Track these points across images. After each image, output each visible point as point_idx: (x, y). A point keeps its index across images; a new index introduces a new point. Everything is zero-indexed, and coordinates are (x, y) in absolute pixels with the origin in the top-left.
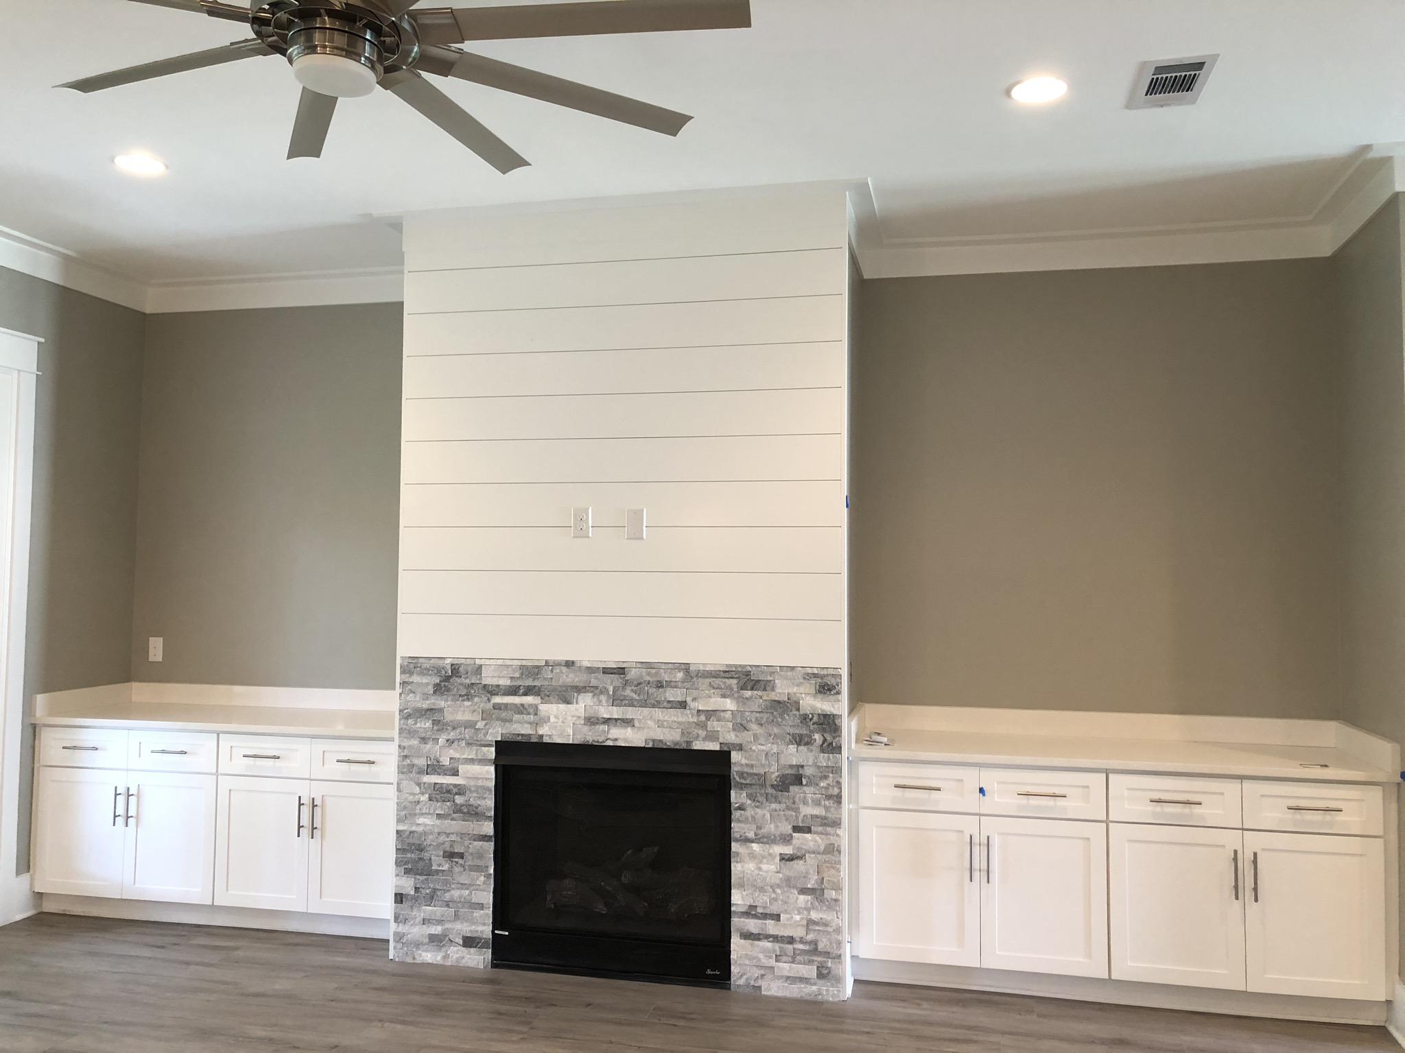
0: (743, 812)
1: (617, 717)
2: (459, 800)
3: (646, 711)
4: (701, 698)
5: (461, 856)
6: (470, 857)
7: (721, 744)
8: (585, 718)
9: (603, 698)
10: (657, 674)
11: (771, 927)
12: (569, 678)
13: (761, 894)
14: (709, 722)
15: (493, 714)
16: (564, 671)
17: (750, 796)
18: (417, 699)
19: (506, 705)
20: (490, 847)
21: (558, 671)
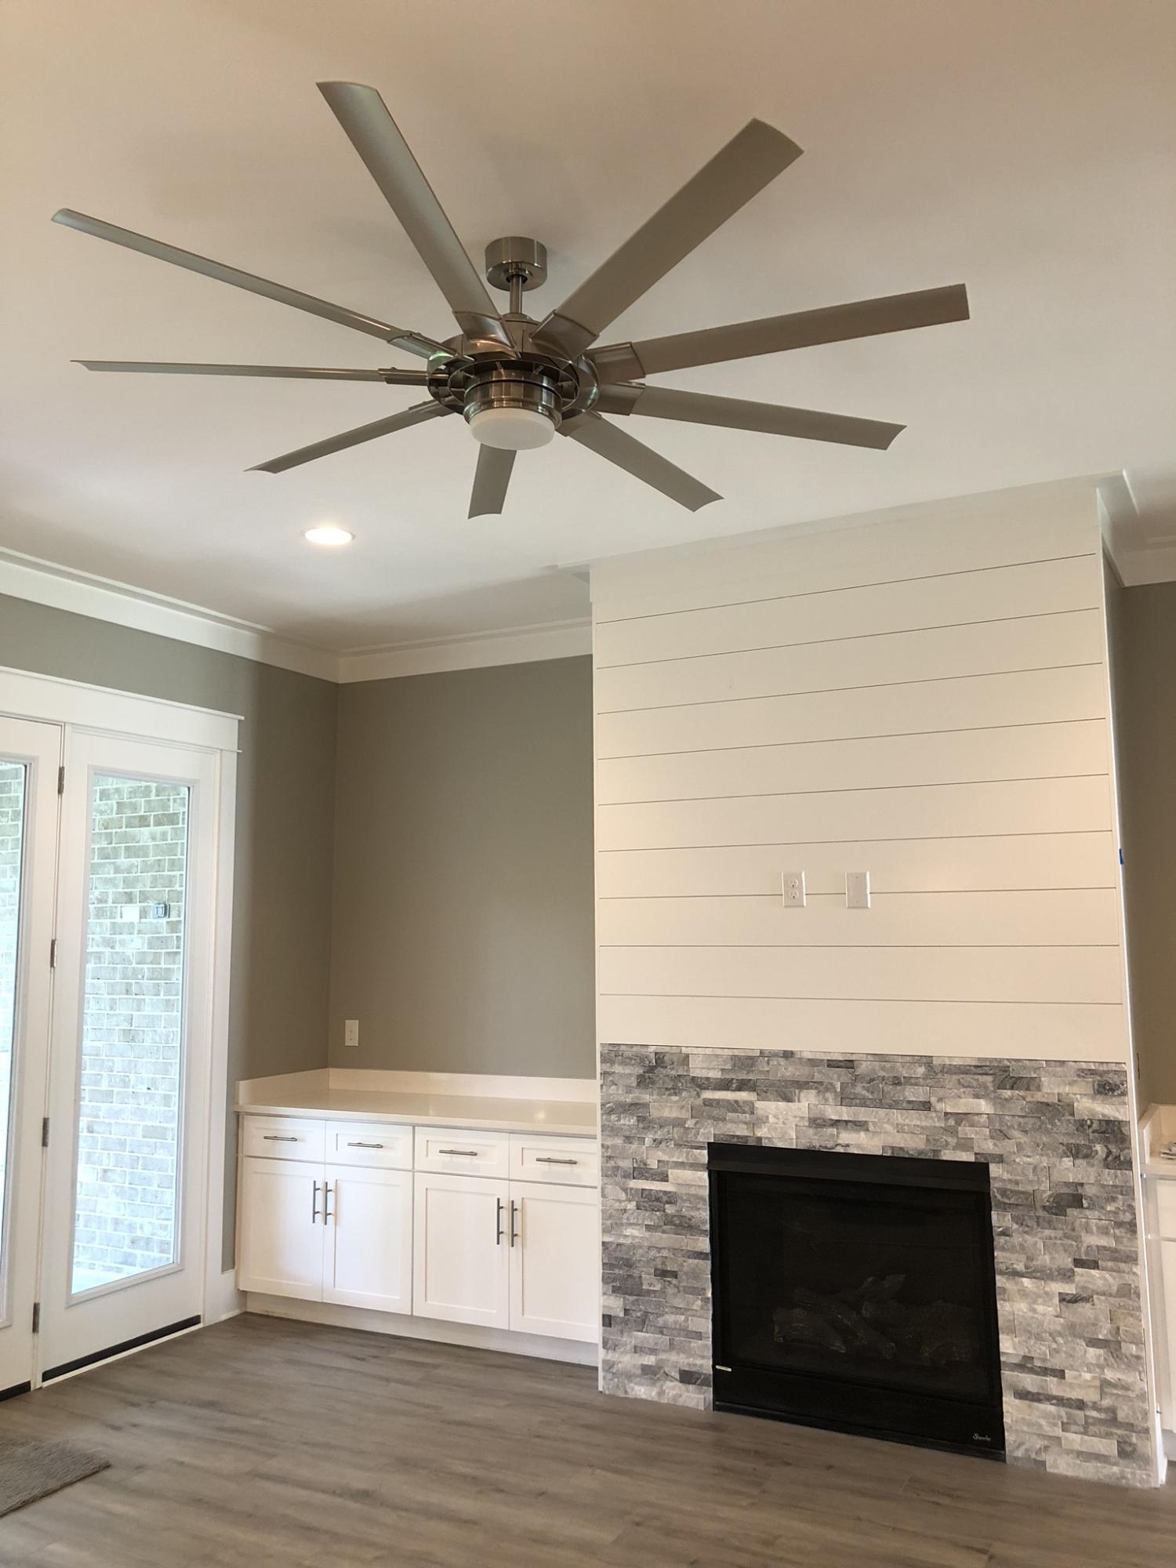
0: (1007, 1238)
1: (847, 1119)
2: (670, 1209)
3: (882, 1112)
4: (947, 1098)
5: (675, 1275)
6: (684, 1277)
7: (976, 1154)
8: (809, 1119)
9: (829, 1096)
10: (893, 1068)
11: (1053, 1385)
12: (788, 1071)
13: (1039, 1342)
14: (960, 1128)
15: (703, 1112)
16: (782, 1063)
17: (1015, 1219)
18: (620, 1092)
19: (718, 1101)
20: (707, 1265)
21: (775, 1063)
